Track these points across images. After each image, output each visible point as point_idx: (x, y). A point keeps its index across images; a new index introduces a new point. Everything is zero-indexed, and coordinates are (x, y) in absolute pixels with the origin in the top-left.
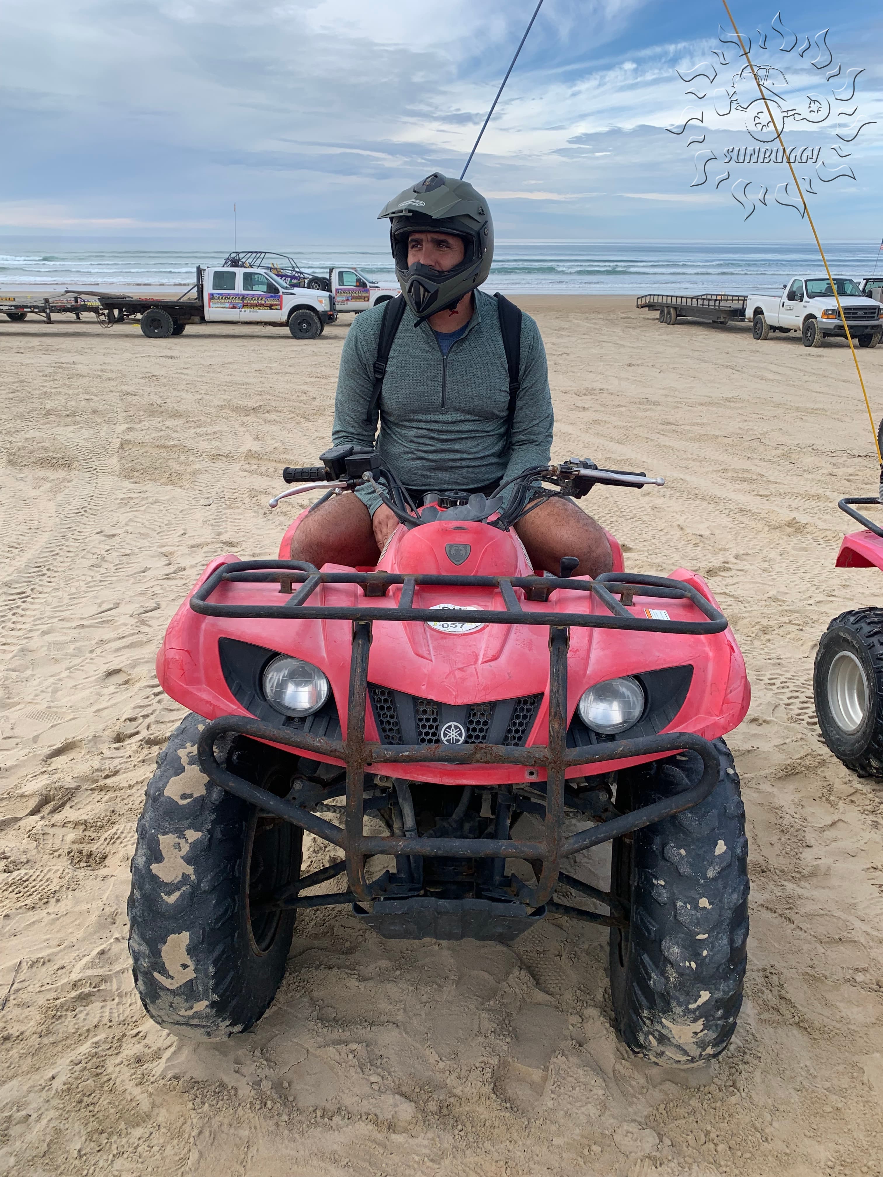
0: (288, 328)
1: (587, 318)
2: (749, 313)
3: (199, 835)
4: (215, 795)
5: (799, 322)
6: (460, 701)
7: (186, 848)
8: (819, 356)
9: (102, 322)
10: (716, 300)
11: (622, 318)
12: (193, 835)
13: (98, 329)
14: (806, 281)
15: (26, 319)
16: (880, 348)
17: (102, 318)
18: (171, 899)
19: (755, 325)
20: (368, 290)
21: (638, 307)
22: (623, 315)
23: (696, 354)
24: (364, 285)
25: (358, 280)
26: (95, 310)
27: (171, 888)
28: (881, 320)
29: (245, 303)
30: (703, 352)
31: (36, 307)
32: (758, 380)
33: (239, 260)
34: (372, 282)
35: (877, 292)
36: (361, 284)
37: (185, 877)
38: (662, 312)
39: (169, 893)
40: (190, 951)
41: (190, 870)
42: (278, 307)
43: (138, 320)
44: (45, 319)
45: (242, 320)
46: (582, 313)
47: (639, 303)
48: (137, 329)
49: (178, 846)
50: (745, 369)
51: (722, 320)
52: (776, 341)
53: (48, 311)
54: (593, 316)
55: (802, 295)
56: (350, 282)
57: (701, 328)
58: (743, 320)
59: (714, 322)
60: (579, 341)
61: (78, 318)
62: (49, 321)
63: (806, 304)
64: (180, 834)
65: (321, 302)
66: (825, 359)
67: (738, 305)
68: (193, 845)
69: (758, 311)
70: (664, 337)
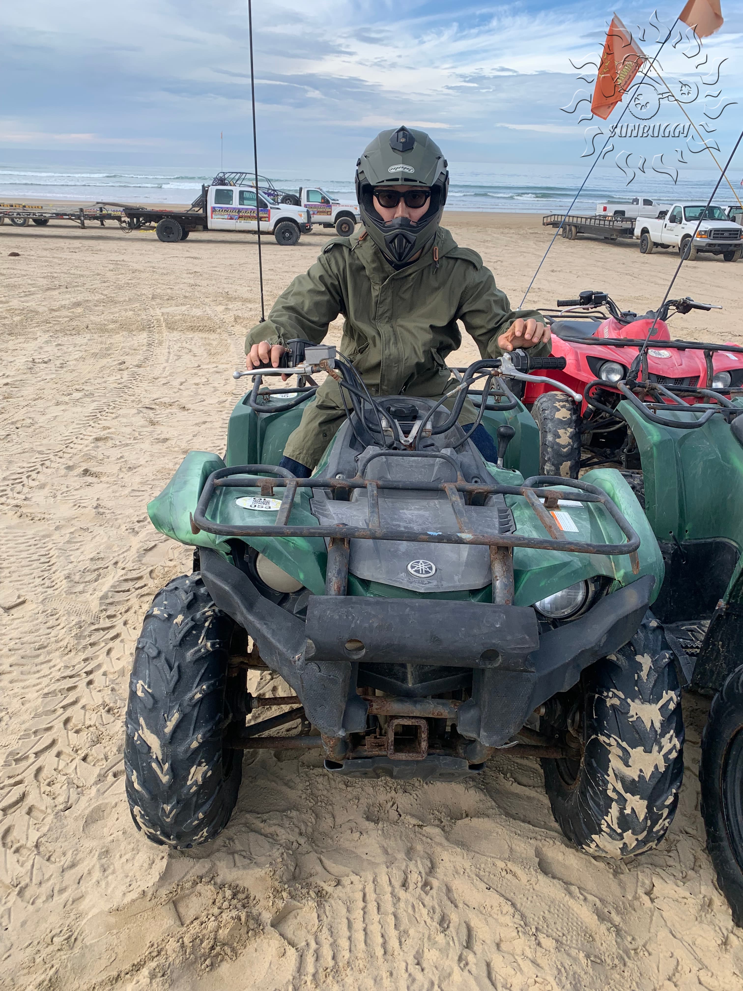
0: (274, 236)
1: (502, 233)
2: (637, 232)
3: (572, 430)
4: (574, 417)
5: (677, 240)
6: (674, 377)
7: (568, 434)
8: (695, 267)
9: (123, 228)
10: (610, 221)
11: (531, 233)
12: (570, 430)
13: (120, 234)
14: (685, 208)
15: (48, 224)
16: (740, 262)
17: (124, 225)
18: (565, 450)
19: (642, 242)
20: (331, 206)
21: (544, 224)
22: (531, 231)
23: (600, 264)
24: (327, 202)
25: (323, 198)
26: (119, 218)
27: (564, 447)
28: (742, 240)
29: (240, 215)
30: (605, 262)
31: (72, 215)
32: (653, 284)
33: (225, 179)
34: (334, 200)
35: (739, 217)
36: (326, 202)
37: (569, 444)
38: (564, 229)
39: (564, 448)
40: (571, 468)
41: (570, 441)
42: (267, 219)
43: (155, 227)
44: (80, 225)
45: (238, 229)
46: (497, 228)
47: (545, 221)
48: (153, 234)
49: (566, 433)
50: (640, 277)
51: (614, 237)
52: (658, 255)
53: (82, 218)
54: (506, 231)
55: (682, 218)
56: (316, 200)
57: (597, 243)
58: (631, 238)
59: (606, 238)
60: (504, 251)
61: (102, 224)
62: (83, 227)
63: (684, 226)
64: (566, 429)
65: (301, 216)
66: (699, 270)
67: (627, 225)
68: (571, 433)
69: (645, 231)
70: (570, 250)
